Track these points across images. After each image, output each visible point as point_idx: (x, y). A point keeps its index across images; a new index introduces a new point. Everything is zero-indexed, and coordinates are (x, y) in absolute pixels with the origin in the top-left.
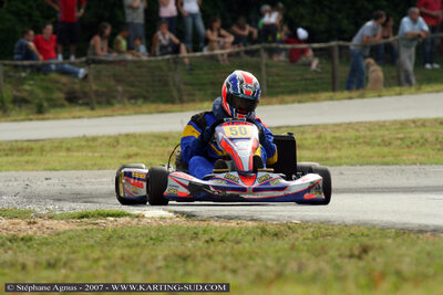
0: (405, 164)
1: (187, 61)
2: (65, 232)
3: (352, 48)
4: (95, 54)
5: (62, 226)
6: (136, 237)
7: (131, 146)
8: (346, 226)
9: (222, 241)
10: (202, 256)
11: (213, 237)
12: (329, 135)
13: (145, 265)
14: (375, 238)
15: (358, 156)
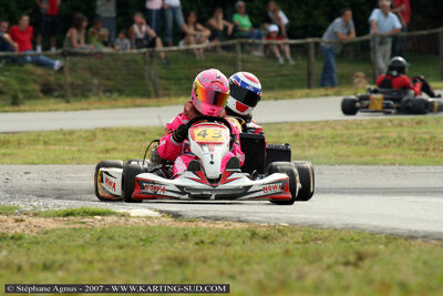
0: (384, 165)
1: (163, 55)
2: (53, 231)
4: (71, 46)
5: (50, 224)
6: (126, 238)
7: (108, 140)
8: (335, 229)
9: (212, 243)
10: (196, 259)
11: (203, 238)
12: (306, 133)
13: (141, 268)
14: (366, 243)
15: (336, 155)
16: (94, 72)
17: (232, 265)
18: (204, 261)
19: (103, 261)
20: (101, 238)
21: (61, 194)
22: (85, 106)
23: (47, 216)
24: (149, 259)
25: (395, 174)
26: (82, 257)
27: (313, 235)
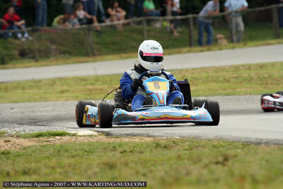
0: (240, 95)
2: (29, 147)
5: (26, 143)
6: (76, 150)
7: (63, 85)
8: (209, 140)
9: (131, 152)
10: (121, 163)
11: (125, 149)
12: (189, 76)
13: (86, 171)
14: (229, 148)
15: (209, 89)
16: (53, 42)
17: (144, 167)
18: (126, 164)
19: (62, 167)
20: (61, 151)
21: (34, 122)
22: (48, 63)
23: (25, 137)
24: (90, 165)
25: (247, 101)
26: (48, 164)
27: (195, 143)
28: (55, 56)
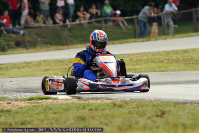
0: (171, 71)
1: (69, 26)
2: (24, 107)
3: (139, 18)
4: (28, 24)
5: (23, 104)
6: (57, 109)
7: (46, 65)
8: (151, 101)
9: (96, 109)
10: (89, 117)
11: (92, 108)
12: (135, 58)
13: (65, 122)
14: (165, 107)
15: (149, 68)
16: (38, 35)
17: (106, 119)
18: (93, 118)
19: (48, 119)
20: (47, 109)
21: (26, 90)
22: (35, 51)
23: (21, 100)
24: (68, 118)
25: (176, 75)
26: (38, 118)
27: (141, 104)
28: (40, 45)
